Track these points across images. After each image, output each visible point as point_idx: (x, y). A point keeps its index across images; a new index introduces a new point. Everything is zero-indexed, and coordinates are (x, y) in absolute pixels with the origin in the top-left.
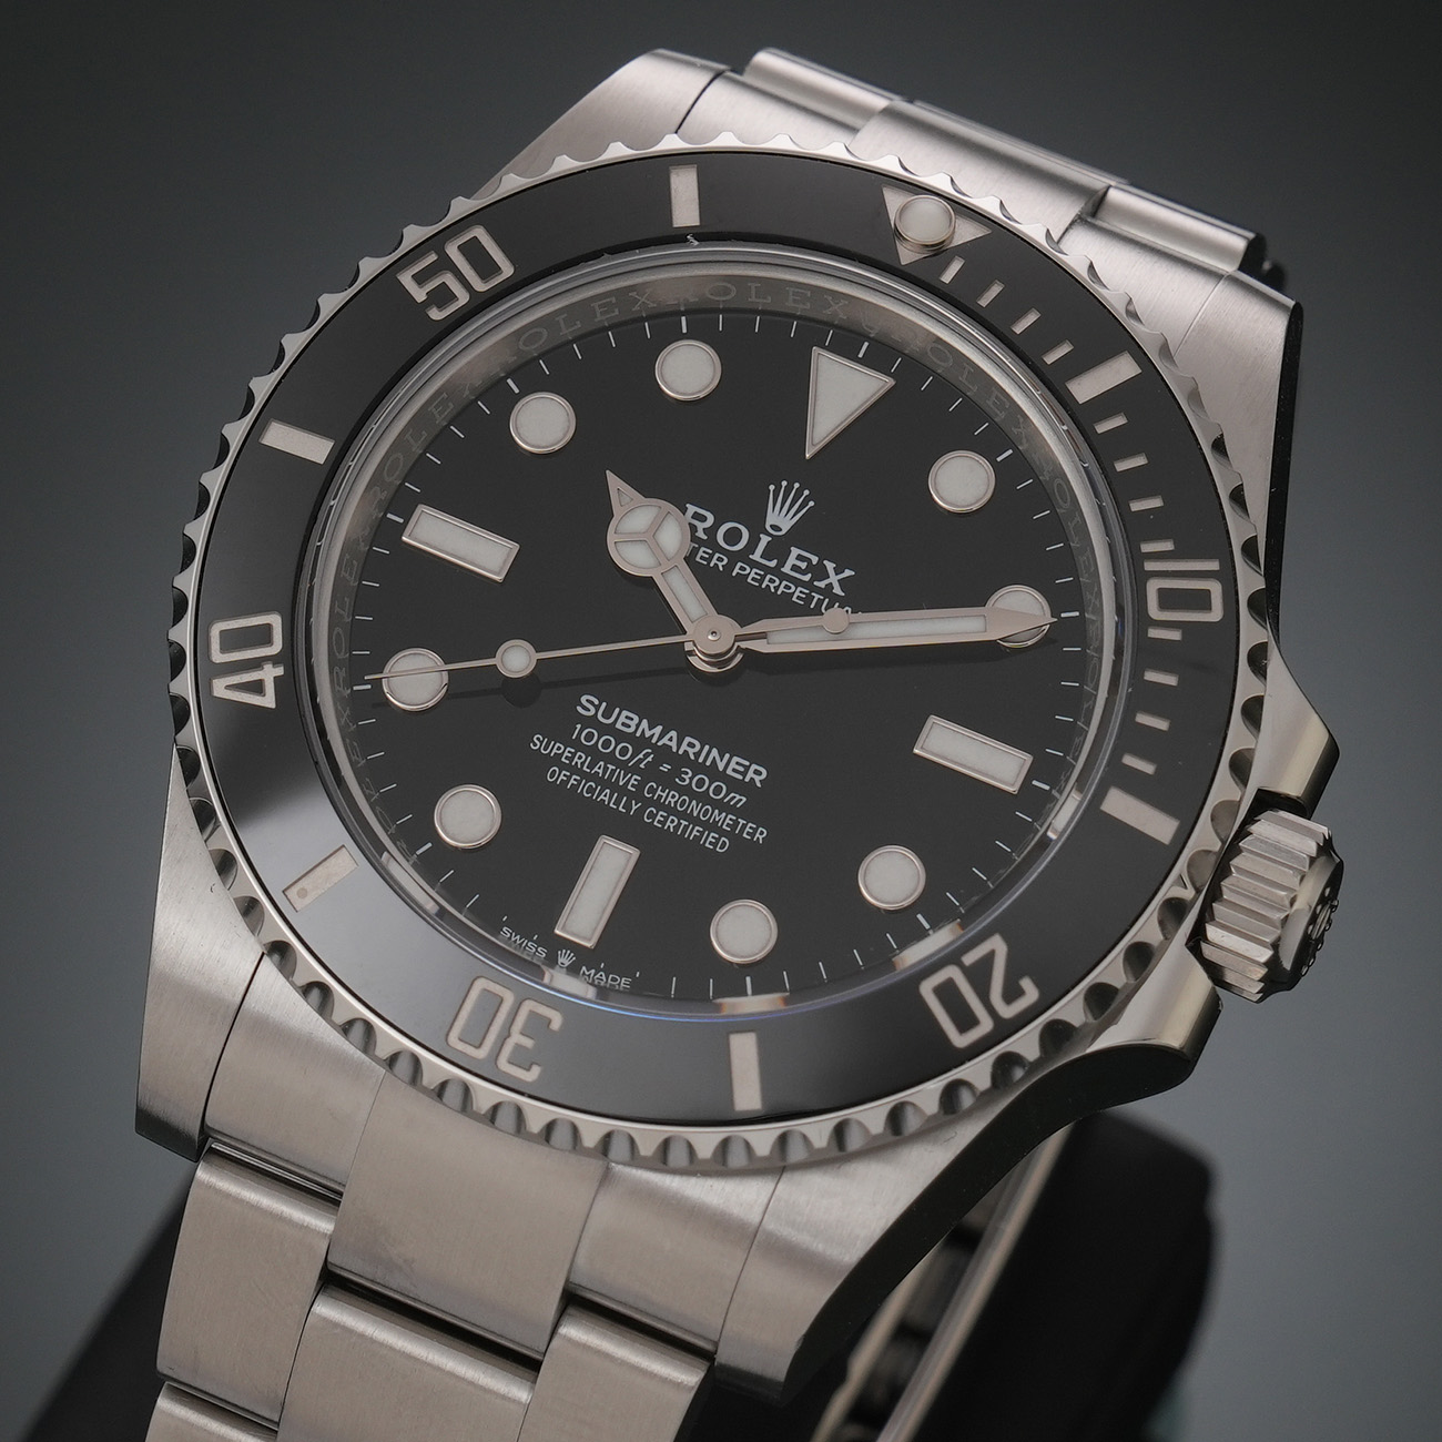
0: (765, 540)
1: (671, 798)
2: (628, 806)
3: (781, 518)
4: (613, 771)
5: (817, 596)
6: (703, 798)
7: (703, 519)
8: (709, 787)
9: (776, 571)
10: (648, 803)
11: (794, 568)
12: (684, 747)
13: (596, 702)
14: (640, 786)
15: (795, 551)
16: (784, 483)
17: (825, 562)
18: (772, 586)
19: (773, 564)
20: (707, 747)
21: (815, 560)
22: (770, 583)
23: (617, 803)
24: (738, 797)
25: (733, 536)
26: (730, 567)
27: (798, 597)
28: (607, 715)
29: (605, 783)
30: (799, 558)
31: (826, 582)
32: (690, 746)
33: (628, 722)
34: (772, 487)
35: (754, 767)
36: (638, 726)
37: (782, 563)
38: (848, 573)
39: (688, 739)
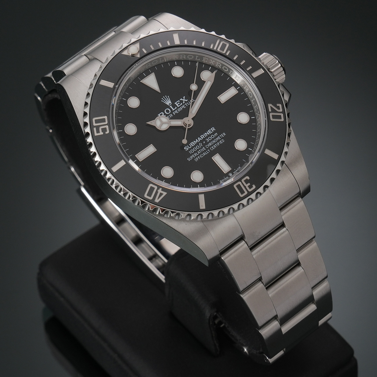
0: (171, 107)
1: (210, 144)
2: (208, 152)
3: (168, 102)
4: (200, 151)
5: (186, 104)
6: (213, 139)
7: (162, 114)
8: (211, 137)
9: (178, 108)
10: (209, 148)
11: (179, 105)
12: (202, 138)
13: (186, 147)
14: (205, 148)
15: (176, 103)
16: (162, 99)
17: (180, 100)
18: (180, 110)
19: (176, 108)
20: (204, 134)
21: (179, 101)
22: (179, 110)
23: (207, 153)
24: (216, 134)
25: (168, 111)
26: (173, 114)
27: (184, 107)
28: (190, 147)
29: (202, 153)
30: (177, 103)
31: (184, 101)
32: (202, 137)
33: (193, 144)
34: (162, 101)
35: (211, 129)
36: (194, 143)
37: (177, 106)
38: (184, 97)
39: (201, 136)
